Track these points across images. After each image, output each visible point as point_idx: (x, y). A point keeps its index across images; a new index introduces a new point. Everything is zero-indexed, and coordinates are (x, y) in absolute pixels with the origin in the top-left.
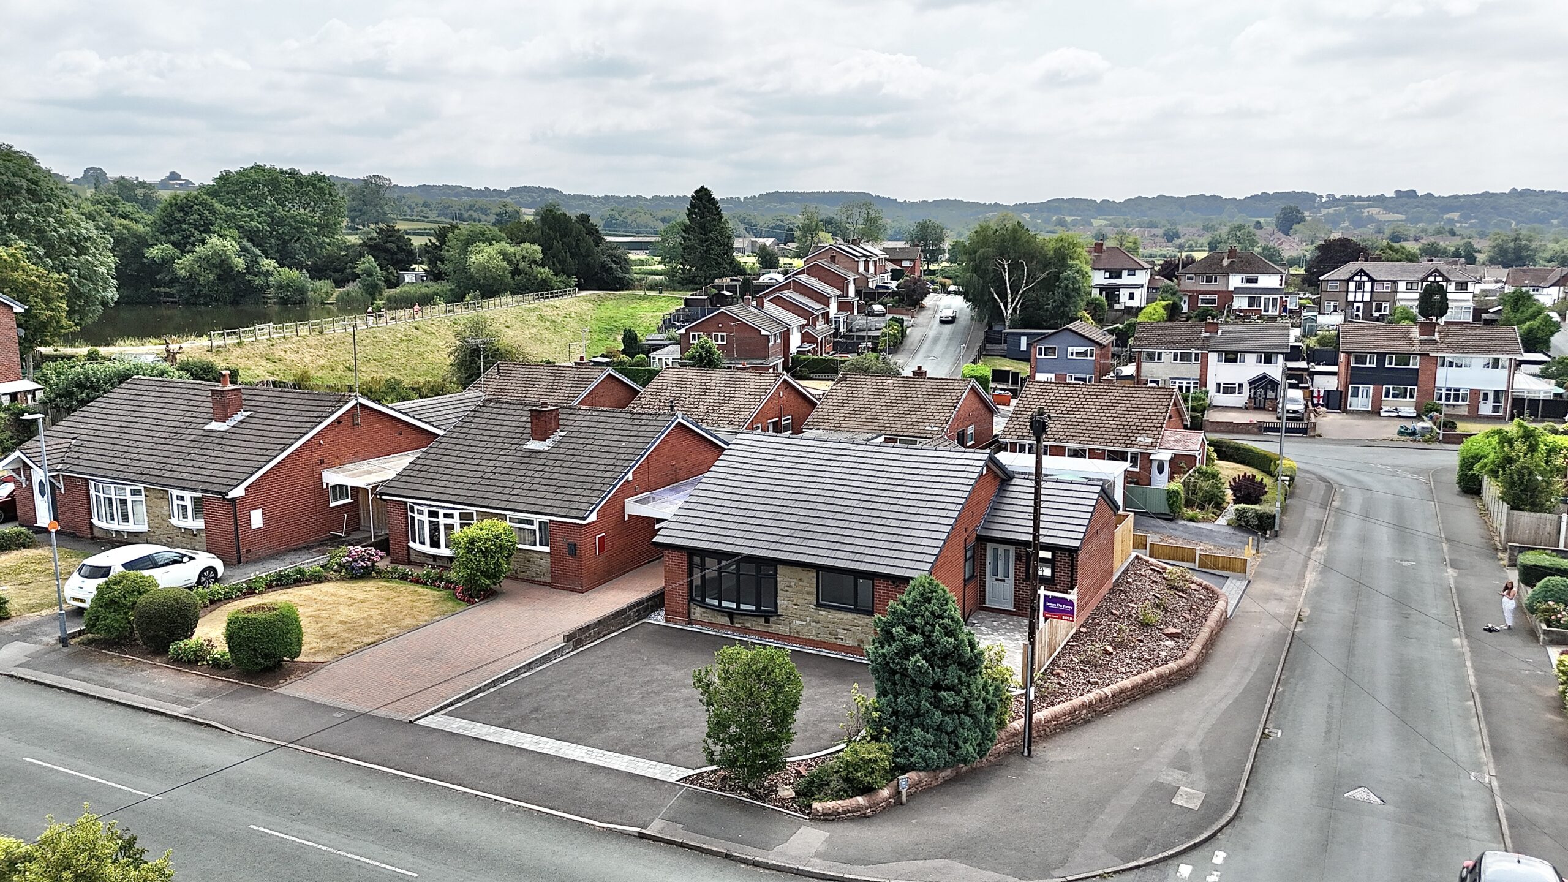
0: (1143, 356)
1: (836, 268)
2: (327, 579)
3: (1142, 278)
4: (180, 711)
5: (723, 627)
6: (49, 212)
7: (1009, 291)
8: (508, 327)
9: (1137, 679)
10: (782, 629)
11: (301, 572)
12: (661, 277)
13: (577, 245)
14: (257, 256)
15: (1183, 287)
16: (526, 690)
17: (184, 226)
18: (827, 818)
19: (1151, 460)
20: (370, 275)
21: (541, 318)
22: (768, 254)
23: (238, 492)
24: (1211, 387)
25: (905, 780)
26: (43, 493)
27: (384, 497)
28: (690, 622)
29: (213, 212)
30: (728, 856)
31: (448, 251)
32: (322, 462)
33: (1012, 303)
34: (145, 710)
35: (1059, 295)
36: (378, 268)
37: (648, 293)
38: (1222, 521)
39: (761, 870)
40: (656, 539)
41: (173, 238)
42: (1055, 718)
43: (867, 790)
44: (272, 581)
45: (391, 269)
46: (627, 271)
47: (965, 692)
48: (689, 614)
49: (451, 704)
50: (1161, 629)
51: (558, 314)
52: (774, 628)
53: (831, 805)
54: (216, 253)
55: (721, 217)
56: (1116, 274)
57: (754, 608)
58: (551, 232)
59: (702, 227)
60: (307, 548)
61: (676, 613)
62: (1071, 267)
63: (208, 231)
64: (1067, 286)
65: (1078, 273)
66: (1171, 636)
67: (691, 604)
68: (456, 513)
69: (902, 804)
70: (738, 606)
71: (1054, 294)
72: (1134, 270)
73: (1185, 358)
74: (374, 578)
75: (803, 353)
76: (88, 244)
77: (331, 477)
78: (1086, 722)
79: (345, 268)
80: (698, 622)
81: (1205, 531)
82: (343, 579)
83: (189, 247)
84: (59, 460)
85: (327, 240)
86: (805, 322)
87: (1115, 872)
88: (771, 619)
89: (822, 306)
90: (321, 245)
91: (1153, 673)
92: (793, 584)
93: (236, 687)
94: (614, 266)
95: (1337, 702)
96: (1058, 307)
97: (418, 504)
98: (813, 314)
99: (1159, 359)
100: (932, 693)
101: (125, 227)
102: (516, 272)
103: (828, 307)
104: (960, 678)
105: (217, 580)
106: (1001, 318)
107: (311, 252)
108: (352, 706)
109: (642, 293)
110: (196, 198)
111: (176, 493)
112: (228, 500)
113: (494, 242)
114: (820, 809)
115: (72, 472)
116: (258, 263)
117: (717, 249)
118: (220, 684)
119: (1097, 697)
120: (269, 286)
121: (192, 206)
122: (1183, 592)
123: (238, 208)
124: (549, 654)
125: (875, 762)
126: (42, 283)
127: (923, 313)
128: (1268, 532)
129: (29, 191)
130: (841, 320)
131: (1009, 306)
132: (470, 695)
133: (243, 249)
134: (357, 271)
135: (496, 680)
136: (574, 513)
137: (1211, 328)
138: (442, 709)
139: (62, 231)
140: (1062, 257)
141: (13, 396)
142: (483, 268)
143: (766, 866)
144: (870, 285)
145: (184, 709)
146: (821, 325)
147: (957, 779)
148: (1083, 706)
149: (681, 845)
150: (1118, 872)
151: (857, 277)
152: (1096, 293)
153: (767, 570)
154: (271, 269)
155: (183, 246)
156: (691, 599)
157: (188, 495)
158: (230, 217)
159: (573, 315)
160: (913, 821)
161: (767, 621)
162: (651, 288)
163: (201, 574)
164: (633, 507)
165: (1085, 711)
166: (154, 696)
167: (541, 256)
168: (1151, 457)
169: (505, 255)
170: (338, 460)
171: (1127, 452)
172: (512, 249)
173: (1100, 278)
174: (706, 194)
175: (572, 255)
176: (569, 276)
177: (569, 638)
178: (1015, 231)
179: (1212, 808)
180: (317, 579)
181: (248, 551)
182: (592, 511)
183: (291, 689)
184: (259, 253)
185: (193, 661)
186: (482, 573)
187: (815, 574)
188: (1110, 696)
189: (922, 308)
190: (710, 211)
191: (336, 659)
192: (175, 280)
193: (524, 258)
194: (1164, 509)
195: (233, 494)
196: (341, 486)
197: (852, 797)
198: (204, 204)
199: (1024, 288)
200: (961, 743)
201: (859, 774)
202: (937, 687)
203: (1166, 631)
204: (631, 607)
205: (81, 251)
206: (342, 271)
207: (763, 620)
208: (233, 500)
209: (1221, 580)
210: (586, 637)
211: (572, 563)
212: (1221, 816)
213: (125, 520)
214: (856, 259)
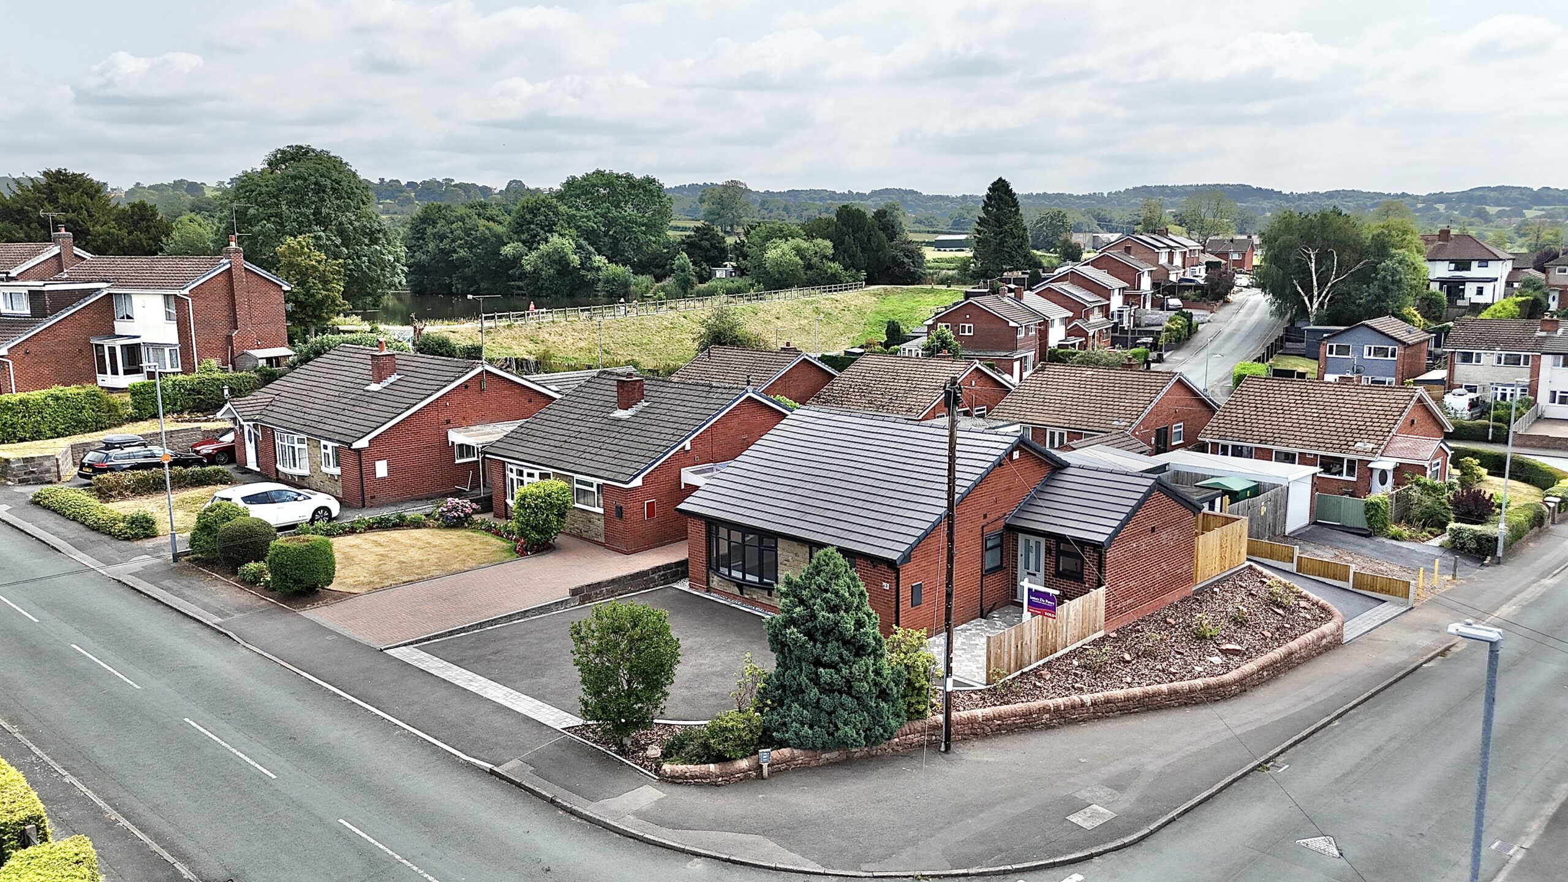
0: (1458, 359)
1: (1131, 260)
2: (425, 526)
3: (1501, 270)
4: (213, 620)
5: (735, 597)
6: (348, 208)
7: (1315, 283)
8: (778, 318)
9: (1137, 691)
11: (402, 518)
12: (954, 272)
13: (869, 240)
14: (590, 253)
15: (1551, 282)
16: (505, 635)
17: (532, 226)
18: (674, 780)
19: (1371, 469)
20: (683, 271)
21: (817, 311)
22: (1071, 246)
23: (363, 443)
24: (1543, 397)
25: (767, 755)
26: (251, 441)
27: (487, 456)
28: (709, 591)
29: (556, 214)
30: (552, 801)
31: (749, 247)
32: (448, 422)
33: (1319, 296)
34: (191, 617)
35: (1374, 288)
36: (691, 264)
37: (935, 287)
38: (1436, 542)
39: (573, 818)
40: (682, 506)
41: (524, 237)
42: (1000, 717)
43: (720, 758)
44: (374, 523)
45: (704, 265)
46: (921, 265)
47: (845, 672)
48: (708, 582)
49: (429, 639)
50: (1218, 645)
51: (836, 308)
52: (776, 601)
53: (680, 768)
54: (556, 250)
55: (1018, 210)
56: (1463, 265)
57: (756, 579)
58: (844, 228)
59: (998, 220)
60: (428, 499)
61: (698, 580)
62: (1393, 257)
63: (551, 231)
64: (1384, 277)
65: (1400, 263)
66: (1225, 652)
67: (709, 572)
68: (537, 473)
69: (763, 778)
70: (744, 576)
71: (1368, 287)
72: (1487, 261)
73: (1515, 361)
74: (466, 528)
75: (1066, 347)
76: (381, 235)
77: (457, 437)
78: (1048, 727)
79: (666, 265)
80: (716, 591)
81: (1403, 551)
82: (439, 527)
83: (535, 245)
84: (258, 412)
85: (653, 239)
86: (1071, 314)
87: (933, 876)
88: (773, 592)
89: (1100, 299)
90: (648, 244)
91: (1164, 687)
92: (790, 558)
93: (273, 606)
94: (906, 260)
95: (1394, 744)
96: (1373, 302)
97: (510, 463)
98: (1086, 307)
99: (1478, 361)
100: (814, 669)
101: (488, 228)
102: (809, 267)
103: (1109, 300)
104: (841, 657)
105: (331, 519)
106: (1304, 312)
107: (638, 249)
108: (347, 633)
109: (929, 287)
110: (544, 201)
111: (323, 442)
112: (355, 450)
113: (789, 238)
114: (668, 770)
115: (267, 423)
116: (590, 259)
117: (1010, 242)
118: (263, 602)
119: (1069, 703)
120: (599, 280)
121: (539, 209)
122: (1284, 608)
123: (578, 209)
124: (549, 605)
125: (731, 730)
126: (321, 268)
127: (1228, 308)
128: (1489, 558)
129: (333, 189)
130: (1125, 314)
131: (1315, 300)
132: (451, 633)
133: (579, 247)
134: (674, 267)
135: (484, 623)
136: (620, 477)
137: (1548, 327)
138: (417, 642)
139: (357, 224)
140: (1381, 247)
141: (269, 360)
142: (777, 264)
143: (581, 816)
144: (1173, 278)
145: (218, 620)
146: (1096, 317)
148: (1045, 710)
149: (520, 786)
150: (938, 876)
151: (1154, 269)
152: (1435, 287)
153: (767, 542)
154: (601, 265)
155: (531, 244)
156: (709, 567)
157: (330, 444)
158: (570, 220)
159: (852, 308)
160: (761, 796)
161: (769, 594)
162: (942, 282)
163: (316, 512)
164: (688, 476)
165: (1047, 716)
166: (205, 607)
167: (832, 251)
168: (1369, 466)
169: (799, 251)
170: (465, 422)
171: (1343, 458)
172: (805, 245)
173: (1443, 270)
174: (1003, 186)
175: (863, 250)
176: (858, 271)
177: (574, 592)
178: (1324, 216)
179: (1109, 829)
180: (417, 524)
181: (374, 497)
182: (637, 476)
183: (316, 614)
184: (593, 250)
185: (251, 582)
186: (532, 527)
187: (808, 550)
188: (1089, 703)
189: (1227, 302)
190: (1007, 203)
191: (369, 592)
192: (523, 275)
193: (816, 253)
194: (1361, 522)
195: (356, 445)
196: (468, 446)
197: (705, 763)
198: (549, 206)
199: (1333, 280)
200: (840, 725)
201: (712, 741)
202: (818, 663)
203: (1224, 647)
204: (657, 569)
205: (374, 241)
206: (664, 267)
207: (766, 593)
208: (359, 451)
209: (1372, 603)
210: (596, 594)
211: (620, 525)
212: (1112, 840)
213: (295, 465)
214: (1157, 250)
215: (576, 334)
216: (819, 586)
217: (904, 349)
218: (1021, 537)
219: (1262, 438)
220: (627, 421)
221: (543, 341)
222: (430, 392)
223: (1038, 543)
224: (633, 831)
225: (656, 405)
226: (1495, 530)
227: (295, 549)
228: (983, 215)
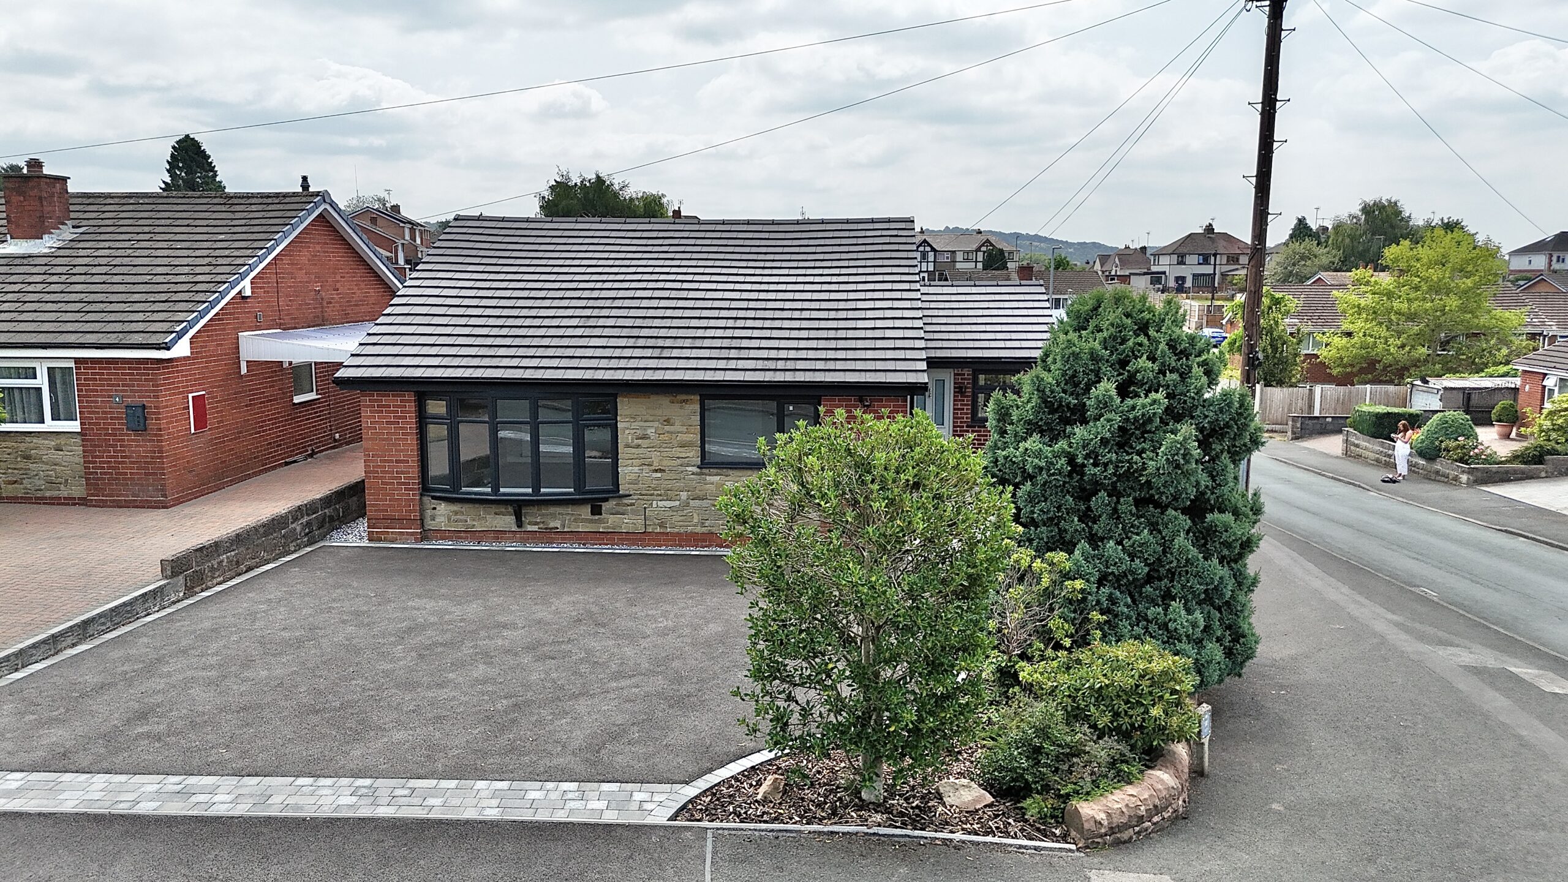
10: (628, 522)
18: (1117, 836)
28: (425, 536)
48: (422, 520)
52: (612, 519)
53: (1119, 802)
61: (392, 521)
67: (426, 499)
69: (1203, 774)
80: (444, 535)
88: (606, 506)
114: (1101, 817)
124: (129, 604)
136: (138, 339)
156: (426, 490)
161: (596, 511)
174: (192, 145)
177: (170, 571)
182: (180, 335)
187: (697, 407)
190: (199, 166)
207: (587, 510)
210: (212, 569)
220: (52, 256)
223: (939, 382)
225: (105, 229)
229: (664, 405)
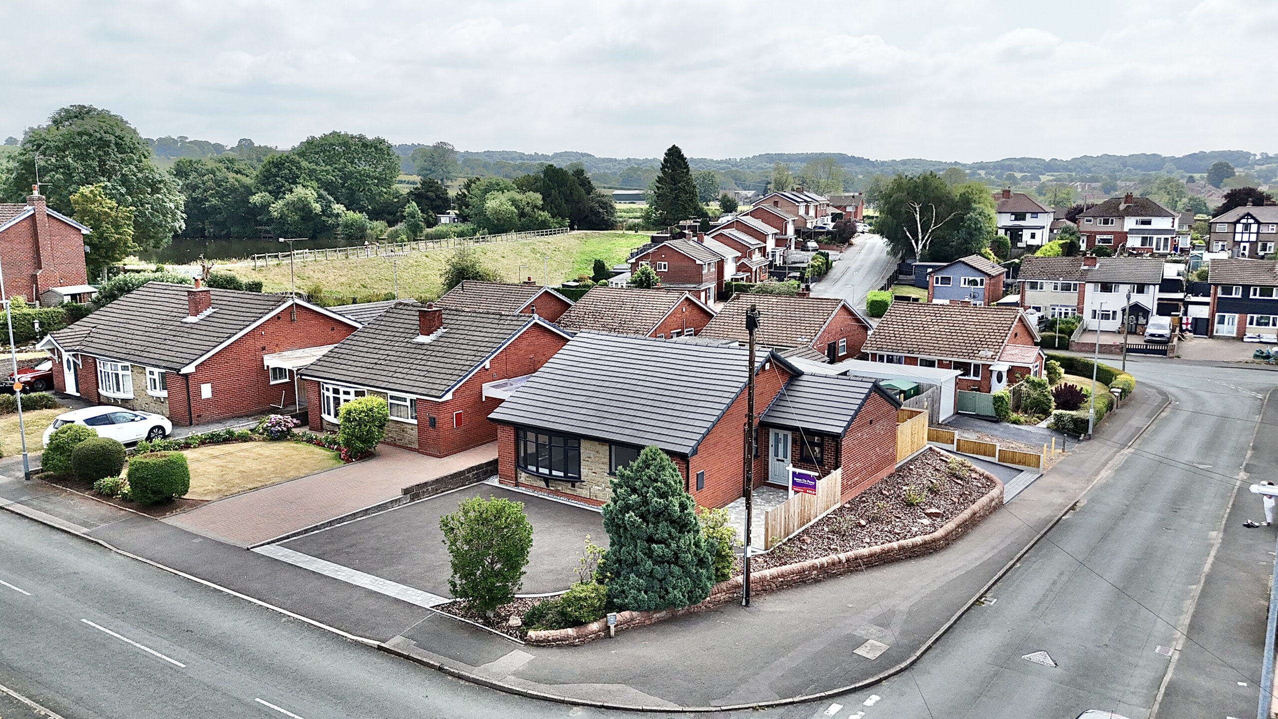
0: (1027, 286)
1: (778, 211)
2: (251, 440)
3: (1046, 220)
4: (81, 531)
5: (541, 489)
6: (131, 161)
7: (920, 230)
8: (503, 257)
9: (876, 549)
10: (584, 493)
11: (231, 433)
12: (640, 220)
13: (571, 193)
14: (330, 202)
15: (1081, 229)
16: (353, 531)
17: (278, 179)
18: (539, 644)
19: (991, 371)
20: (414, 217)
21: (534, 251)
22: (729, 201)
23: (190, 369)
24: (1087, 316)
25: (614, 618)
26: (69, 369)
27: (303, 377)
28: (517, 485)
29: (299, 168)
30: (440, 669)
31: (471, 198)
32: (264, 349)
33: (922, 240)
34: (58, 529)
35: (963, 233)
36: (419, 212)
37: (626, 232)
38: (1044, 424)
39: (462, 682)
40: (491, 416)
41: (270, 188)
42: (782, 575)
43: (577, 623)
44: (206, 439)
45: (431, 213)
46: (612, 215)
47: (674, 545)
48: (516, 478)
49: (288, 537)
50: (923, 509)
51: (549, 248)
52: (578, 491)
53: (543, 634)
54: (300, 199)
55: (688, 171)
56: (1020, 216)
57: (562, 474)
58: (550, 183)
59: (673, 179)
60: (248, 416)
61: (507, 477)
62: (975, 210)
63: (295, 183)
64: (970, 226)
65: (980, 215)
66: (929, 515)
67: (518, 470)
68: (352, 391)
69: (610, 637)
70: (550, 472)
71: (958, 232)
72: (1037, 213)
73: (1067, 288)
74: (289, 440)
75: (737, 280)
76: (162, 185)
77: (271, 361)
78: (816, 581)
79: (397, 212)
80: (524, 485)
81: (1023, 432)
82: (264, 440)
83: (281, 195)
84: (78, 343)
85: (385, 190)
86: (739, 254)
87: (768, 706)
88: (576, 484)
89: (760, 242)
90: (380, 194)
91: (895, 545)
92: (592, 456)
93: (133, 515)
94: (601, 210)
95: (1064, 578)
96: (962, 244)
97: (326, 383)
98: (750, 248)
99: (1041, 288)
100: (647, 545)
101: (237, 180)
102: (522, 214)
103: (765, 243)
104: (670, 534)
105: (165, 437)
106: (911, 252)
107: (371, 199)
108: (211, 535)
109: (621, 232)
110: (288, 157)
111: (148, 369)
112: (183, 375)
113: (505, 191)
114: (534, 636)
115: (86, 352)
116: (331, 207)
117: (683, 196)
118: (123, 512)
119: (830, 561)
120: (338, 225)
121: (284, 164)
122: (961, 479)
123: (317, 164)
124: (385, 504)
125: (585, 599)
126: (113, 214)
127: (852, 248)
128: (1083, 435)
129: (116, 144)
130: (778, 254)
131: (920, 242)
132: (306, 531)
133: (320, 196)
134: (405, 214)
135: (333, 521)
136: (433, 393)
137: (1089, 262)
138: (278, 540)
139: (140, 175)
140: (966, 203)
141: (74, 296)
142: (496, 212)
143: (468, 679)
144: (809, 226)
145: (85, 530)
146: (757, 257)
147: (673, 620)
148: (814, 567)
149: (407, 658)
150: (772, 706)
151: (796, 218)
152: (1001, 233)
153: (571, 443)
154: (340, 212)
155: (277, 194)
156: (517, 466)
157: (156, 371)
158: (311, 174)
159: (561, 249)
160: (613, 652)
161: (573, 486)
162: (630, 228)
163: (151, 431)
164: (489, 391)
165: (815, 572)
166: (69, 519)
167: (542, 202)
168: (990, 369)
169: (514, 202)
170: (277, 348)
171: (970, 363)
172: (518, 197)
173: (1007, 220)
174: (677, 151)
175: (567, 201)
176: (563, 218)
177: (406, 491)
178: (925, 179)
179: (886, 660)
180: (244, 438)
181: (199, 416)
182: (448, 392)
183: (175, 520)
184: (332, 199)
185: (108, 495)
186: (357, 437)
187: (608, 448)
188: (844, 561)
189: (851, 245)
190: (680, 166)
191: (220, 499)
192: (271, 221)
193: (528, 203)
194: (990, 411)
195: (184, 371)
196: (281, 369)
197: (563, 628)
198: (292, 162)
199: (932, 228)
200: (670, 589)
201: (569, 609)
202: (651, 540)
203: (929, 511)
204: (470, 469)
205: (155, 190)
206: (394, 214)
207: (569, 485)
208: (186, 376)
209: (1015, 473)
210: (424, 492)
211: (433, 433)
212: (893, 667)
213: (118, 390)
214: (797, 204)
215: (336, 271)
216: (650, 477)
217: (612, 283)
218: (772, 433)
219: (910, 349)
220: (430, 345)
221: (309, 278)
222: (248, 323)
223: (786, 436)
224: (517, 689)
225: (454, 331)
226: (1087, 414)
227: (155, 464)
228: (661, 175)
229: (597, 446)
